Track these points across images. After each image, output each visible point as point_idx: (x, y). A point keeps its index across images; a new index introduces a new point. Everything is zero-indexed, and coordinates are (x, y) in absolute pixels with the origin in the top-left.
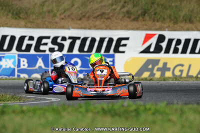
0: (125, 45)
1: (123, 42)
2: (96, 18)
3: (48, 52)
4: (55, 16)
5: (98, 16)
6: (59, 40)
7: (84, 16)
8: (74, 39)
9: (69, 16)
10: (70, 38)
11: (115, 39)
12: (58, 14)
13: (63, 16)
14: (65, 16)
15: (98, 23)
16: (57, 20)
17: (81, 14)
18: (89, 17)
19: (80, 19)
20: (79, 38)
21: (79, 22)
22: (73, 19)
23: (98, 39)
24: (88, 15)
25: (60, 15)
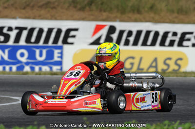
0: (74, 36)
1: (72, 33)
2: (41, 7)
5: (43, 5)
6: (5, 31)
7: (28, 5)
8: (21, 29)
9: (12, 5)
10: (17, 28)
11: (64, 30)
13: (6, 5)
14: (8, 5)
15: (43, 12)
17: (26, 2)
18: (33, 7)
19: (24, 8)
20: (25, 29)
21: (23, 11)
22: (16, 8)
23: (46, 30)
24: (32, 4)
25: (4, 3)
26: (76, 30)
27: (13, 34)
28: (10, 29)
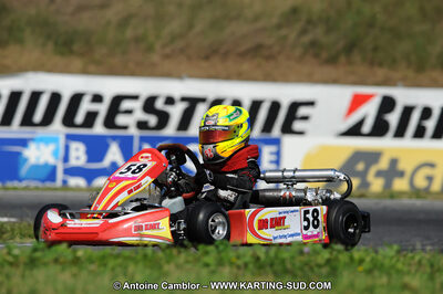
0: (305, 118)
1: (302, 111)
2: (243, 55)
3: (133, 131)
4: (150, 49)
5: (247, 51)
6: (159, 104)
7: (215, 52)
8: (192, 102)
9: (182, 51)
10: (183, 99)
12: (157, 46)
13: (168, 50)
14: (173, 51)
15: (246, 66)
16: (155, 58)
17: (210, 46)
18: (226, 54)
19: (207, 58)
20: (203, 100)
21: (204, 64)
22: (189, 58)
25: (164, 46)
26: (311, 104)
27: (176, 112)
28: (170, 101)
